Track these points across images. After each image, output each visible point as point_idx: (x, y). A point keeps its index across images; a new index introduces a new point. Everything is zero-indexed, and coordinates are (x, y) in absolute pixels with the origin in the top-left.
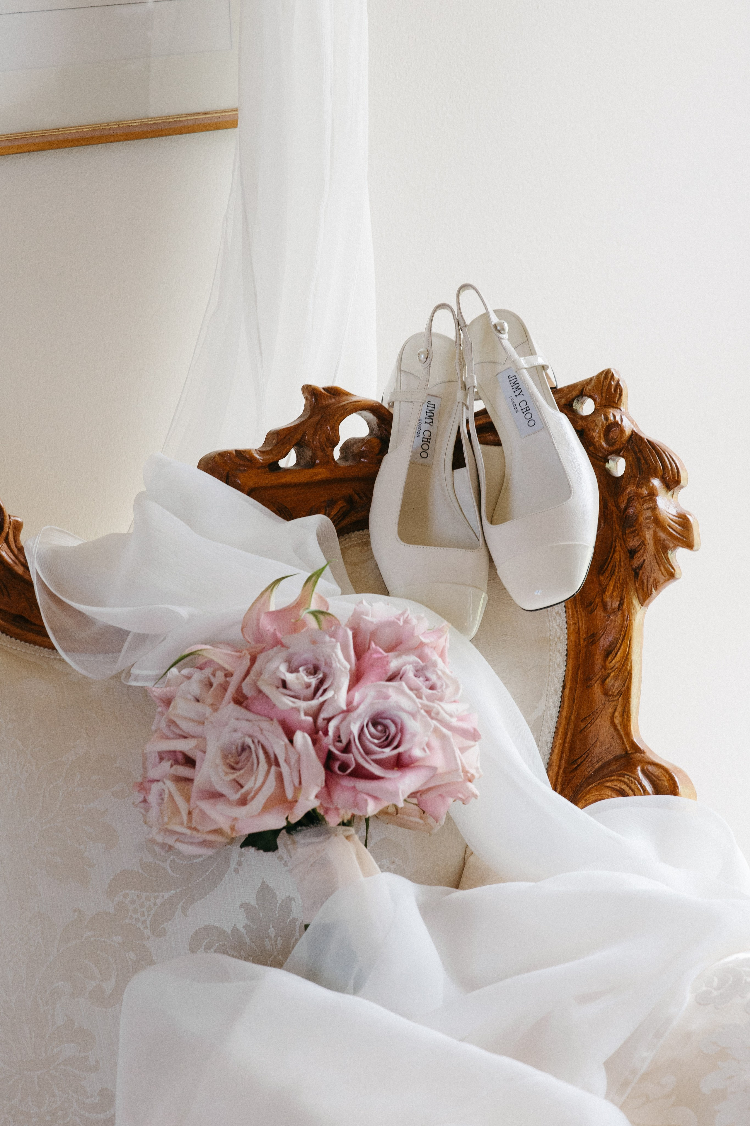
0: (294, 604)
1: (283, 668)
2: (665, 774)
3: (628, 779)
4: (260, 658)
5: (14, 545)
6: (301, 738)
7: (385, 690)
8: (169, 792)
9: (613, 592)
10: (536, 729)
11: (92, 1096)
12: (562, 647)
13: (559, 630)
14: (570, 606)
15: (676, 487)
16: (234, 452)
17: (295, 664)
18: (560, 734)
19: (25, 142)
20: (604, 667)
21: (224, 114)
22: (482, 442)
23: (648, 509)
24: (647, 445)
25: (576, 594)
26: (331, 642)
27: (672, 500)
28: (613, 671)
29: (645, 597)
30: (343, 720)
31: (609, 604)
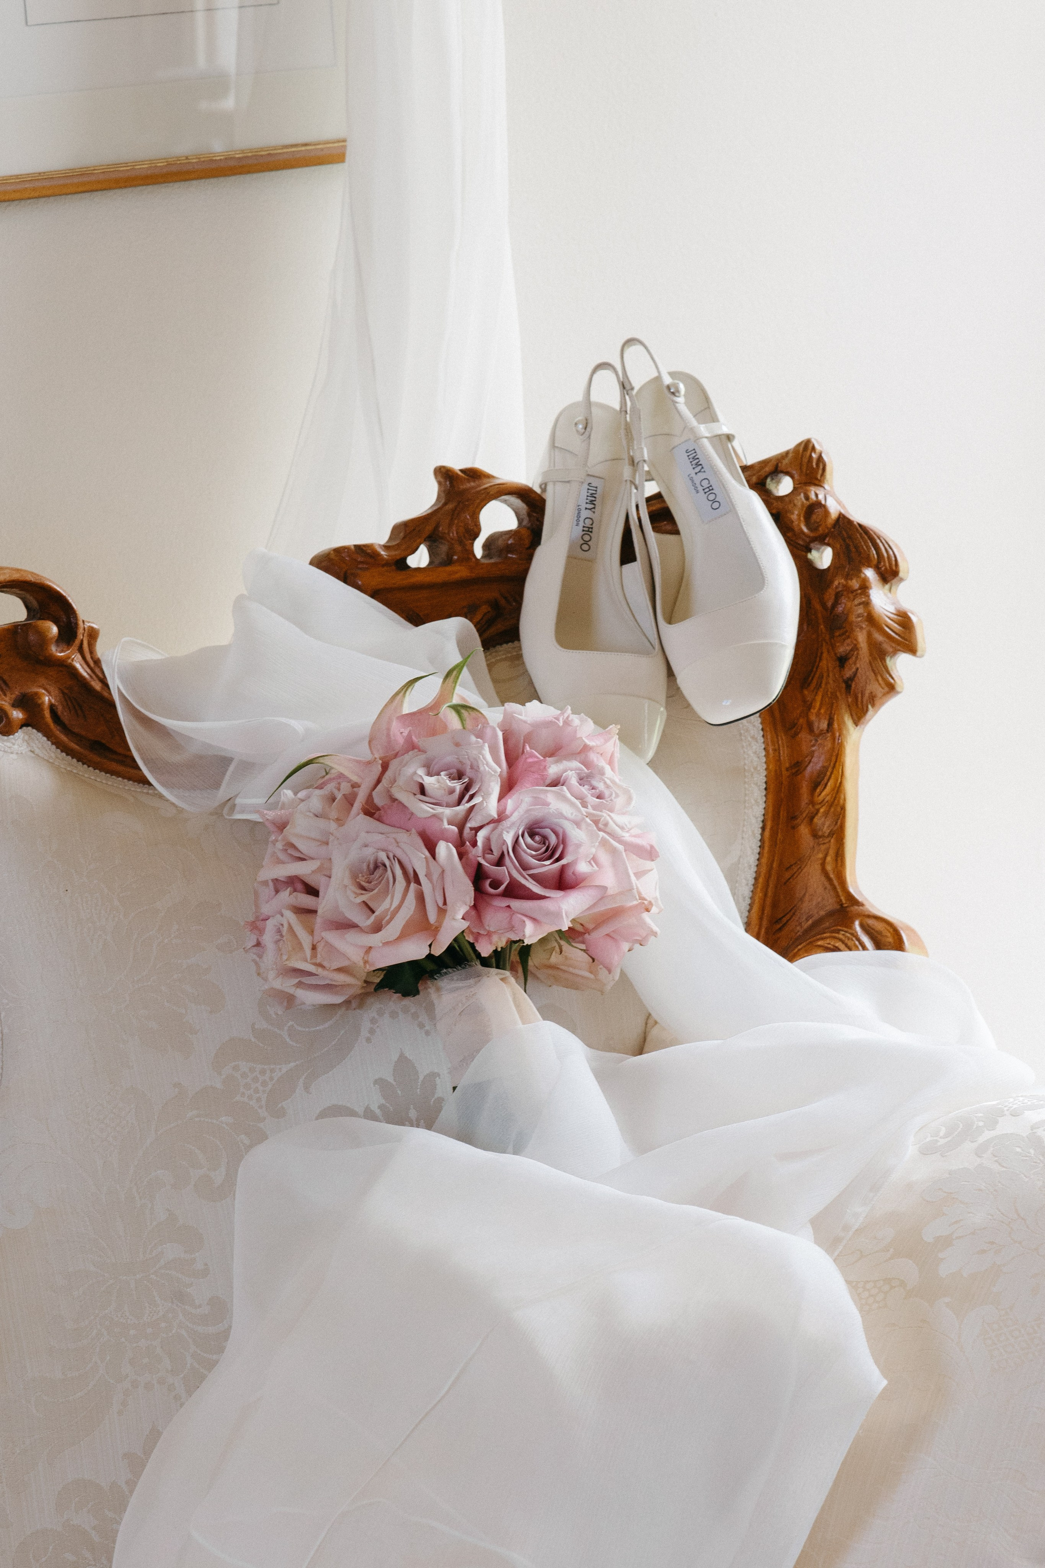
0: (432, 704)
1: (421, 772)
2: (889, 928)
3: (843, 935)
4: (394, 765)
5: (89, 656)
6: (445, 850)
7: (542, 796)
8: (289, 924)
9: (820, 709)
10: (731, 877)
11: (200, 1306)
12: (760, 778)
13: (756, 759)
14: (768, 729)
15: (893, 579)
16: (353, 548)
17: (435, 768)
18: (760, 885)
19: (85, 179)
20: (812, 802)
21: (328, 146)
22: (656, 529)
23: (860, 604)
24: (857, 529)
25: (773, 703)
26: (477, 742)
27: (889, 595)
28: (822, 806)
29: (859, 715)
30: (494, 830)
31: (816, 724)
